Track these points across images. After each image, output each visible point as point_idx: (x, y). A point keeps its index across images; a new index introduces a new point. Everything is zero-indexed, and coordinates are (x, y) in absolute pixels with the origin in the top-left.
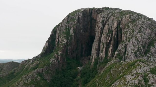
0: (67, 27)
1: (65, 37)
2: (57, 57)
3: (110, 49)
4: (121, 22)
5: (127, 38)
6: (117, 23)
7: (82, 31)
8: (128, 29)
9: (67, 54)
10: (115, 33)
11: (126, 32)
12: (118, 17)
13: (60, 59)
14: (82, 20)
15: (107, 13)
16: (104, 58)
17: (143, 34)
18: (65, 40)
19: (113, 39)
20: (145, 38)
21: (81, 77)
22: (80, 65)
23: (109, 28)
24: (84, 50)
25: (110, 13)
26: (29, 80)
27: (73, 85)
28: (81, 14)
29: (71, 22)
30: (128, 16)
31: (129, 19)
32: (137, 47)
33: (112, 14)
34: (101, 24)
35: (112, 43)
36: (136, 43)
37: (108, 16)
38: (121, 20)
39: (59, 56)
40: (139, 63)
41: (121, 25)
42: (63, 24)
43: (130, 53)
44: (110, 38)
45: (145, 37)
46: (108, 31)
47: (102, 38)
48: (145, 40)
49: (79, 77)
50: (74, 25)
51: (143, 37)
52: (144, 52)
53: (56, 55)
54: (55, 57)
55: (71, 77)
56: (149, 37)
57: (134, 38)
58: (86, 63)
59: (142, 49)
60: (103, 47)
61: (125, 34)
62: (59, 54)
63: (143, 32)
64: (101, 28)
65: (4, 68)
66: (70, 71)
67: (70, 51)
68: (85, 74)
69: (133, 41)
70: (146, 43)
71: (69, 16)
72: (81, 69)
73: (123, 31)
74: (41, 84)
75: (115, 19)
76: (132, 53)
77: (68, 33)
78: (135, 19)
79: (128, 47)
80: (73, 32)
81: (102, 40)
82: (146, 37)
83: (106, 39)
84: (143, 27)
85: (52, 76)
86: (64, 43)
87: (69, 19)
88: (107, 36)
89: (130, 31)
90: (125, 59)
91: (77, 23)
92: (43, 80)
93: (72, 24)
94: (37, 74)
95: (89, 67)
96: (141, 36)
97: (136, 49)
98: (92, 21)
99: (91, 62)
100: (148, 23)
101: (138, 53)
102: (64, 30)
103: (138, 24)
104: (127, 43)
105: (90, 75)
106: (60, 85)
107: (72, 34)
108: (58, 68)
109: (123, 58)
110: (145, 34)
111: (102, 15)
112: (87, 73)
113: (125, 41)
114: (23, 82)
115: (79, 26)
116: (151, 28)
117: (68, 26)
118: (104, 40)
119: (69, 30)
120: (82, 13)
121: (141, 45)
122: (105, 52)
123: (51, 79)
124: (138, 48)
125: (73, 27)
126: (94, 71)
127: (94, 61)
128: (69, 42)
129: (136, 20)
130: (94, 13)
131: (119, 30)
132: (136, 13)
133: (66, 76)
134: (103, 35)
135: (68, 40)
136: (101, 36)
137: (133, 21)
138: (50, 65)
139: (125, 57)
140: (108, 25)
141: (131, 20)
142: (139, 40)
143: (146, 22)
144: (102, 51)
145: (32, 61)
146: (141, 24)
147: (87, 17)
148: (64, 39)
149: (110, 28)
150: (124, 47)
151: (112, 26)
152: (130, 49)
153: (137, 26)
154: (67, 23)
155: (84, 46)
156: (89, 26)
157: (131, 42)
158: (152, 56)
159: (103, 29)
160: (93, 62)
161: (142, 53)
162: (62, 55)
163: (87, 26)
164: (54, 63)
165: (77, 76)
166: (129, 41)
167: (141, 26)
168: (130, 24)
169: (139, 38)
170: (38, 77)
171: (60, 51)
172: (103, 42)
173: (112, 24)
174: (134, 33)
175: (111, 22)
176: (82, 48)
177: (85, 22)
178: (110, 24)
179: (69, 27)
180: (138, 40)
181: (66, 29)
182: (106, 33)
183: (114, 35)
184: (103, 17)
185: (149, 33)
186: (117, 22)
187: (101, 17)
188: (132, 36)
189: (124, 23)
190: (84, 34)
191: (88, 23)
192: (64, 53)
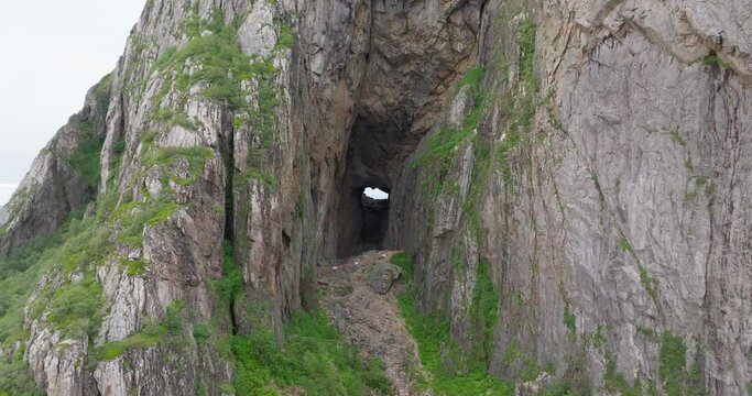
0: (204, 17)
1: (197, 77)
2: (61, 387)
18: (194, 110)
39: (112, 376)
80: (272, 41)
86: (180, 137)
102: (173, 42)
107: (269, 60)
117: (207, 4)
119: (226, 28)
128: (248, 138)
135: (233, 107)
148: (183, 102)
156: (361, 38)
162: (160, 341)
163: (348, 39)
171: (137, 267)
179: (219, 14)
190: (327, 93)
191: (353, 15)
192: (201, 291)
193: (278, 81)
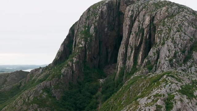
0: (87, 25)
1: (84, 37)
2: (71, 65)
3: (140, 54)
4: (155, 17)
5: (161, 39)
6: (150, 19)
7: (106, 29)
8: (163, 26)
9: (85, 62)
10: (147, 32)
11: (161, 31)
12: (152, 10)
13: (75, 68)
14: (106, 15)
15: (137, 5)
16: (132, 67)
17: (183, 34)
18: (82, 42)
19: (144, 40)
20: (186, 40)
21: (103, 93)
22: (104, 76)
23: (139, 25)
24: (110, 55)
25: (142, 4)
26: (31, 98)
27: (90, 104)
28: (105, 7)
29: (91, 18)
30: (164, 8)
31: (166, 13)
32: (174, 52)
33: (144, 6)
34: (129, 20)
35: (143, 46)
36: (173, 47)
37: (138, 9)
38: (155, 14)
39: (74, 65)
40: (166, 78)
41: (155, 22)
42: (81, 20)
43: (162, 62)
44: (140, 40)
45: (185, 38)
46: (137, 30)
47: (130, 39)
48: (185, 42)
49: (99, 93)
50: (96, 21)
51: (182, 37)
52: (183, 59)
53: (70, 63)
54: (68, 65)
55: (89, 92)
56: (192, 37)
57: (171, 39)
58: (111, 74)
59: (180, 55)
60: (131, 52)
61: (159, 34)
62: (74, 61)
63: (184, 31)
64: (130, 26)
65: (8, 79)
66: (88, 85)
67: (89, 56)
68: (107, 88)
69: (169, 43)
70: (186, 47)
71: (89, 10)
72: (103, 82)
73: (157, 29)
74: (47, 103)
75: (148, 12)
76: (166, 60)
77: (87, 33)
78: (174, 12)
79: (161, 51)
80: (93, 31)
81: (129, 43)
82: (187, 38)
83: (136, 40)
84: (183, 24)
85: (64, 91)
86: (81, 46)
87: (89, 13)
88: (137, 36)
89: (165, 29)
90: (156, 69)
91: (99, 19)
92: (50, 97)
93: (93, 20)
94: (42, 89)
95: (114, 80)
96: (180, 36)
97: (172, 55)
98: (121, 16)
99: (116, 72)
100: (191, 18)
101: (174, 60)
102: (83, 29)
103: (177, 20)
104: (160, 46)
105: (113, 90)
106: (74, 104)
107: (92, 35)
108: (72, 80)
109: (154, 67)
110: (186, 33)
111: (130, 7)
112: (110, 87)
113: (158, 43)
114: (22, 101)
115: (102, 23)
116: (195, 25)
117: (87, 23)
118: (133, 42)
119: (89, 28)
120: (106, 5)
121: (180, 49)
122: (133, 58)
123: (62, 96)
124: (175, 54)
125: (94, 24)
126: (118, 84)
127: (120, 70)
128: (88, 45)
129: (175, 14)
130: (122, 4)
131: (152, 28)
132: (177, 5)
133: (82, 91)
134: (131, 36)
135: (87, 42)
136: (129, 37)
137: (172, 16)
138: (62, 76)
139: (156, 67)
140: (139, 21)
141: (168, 14)
142: (177, 43)
143: (188, 16)
144: (130, 56)
145: (42, 70)
146: (181, 19)
147: (113, 10)
149: (141, 25)
150: (156, 53)
151: (144, 23)
152: (163, 56)
153: (175, 23)
154: (86, 20)
155: (109, 50)
156: (117, 22)
157: (166, 46)
158: (194, 65)
159: (131, 26)
160: (118, 72)
161: (181, 60)
162: (77, 63)
163: (113, 23)
164: (67, 73)
165: (97, 91)
166: (163, 44)
167: (182, 23)
168: (166, 20)
169: (177, 39)
170: (44, 93)
171: (76, 58)
172: (131, 45)
173: (144, 20)
174: (171, 33)
175: (142, 17)
176: (107, 52)
177: (111, 17)
178: (140, 20)
179: (89, 25)
180: (175, 43)
181: (85, 27)
182: (135, 32)
183: (145, 35)
184: (132, 11)
185: (191, 33)
186: (150, 17)
187: (129, 11)
188: (168, 37)
189: (158, 19)
190: (109, 34)
191: (114, 19)
192: (81, 60)
193: (93, 37)
